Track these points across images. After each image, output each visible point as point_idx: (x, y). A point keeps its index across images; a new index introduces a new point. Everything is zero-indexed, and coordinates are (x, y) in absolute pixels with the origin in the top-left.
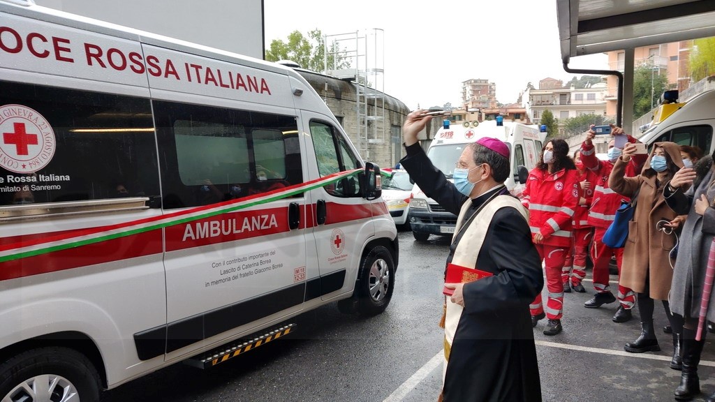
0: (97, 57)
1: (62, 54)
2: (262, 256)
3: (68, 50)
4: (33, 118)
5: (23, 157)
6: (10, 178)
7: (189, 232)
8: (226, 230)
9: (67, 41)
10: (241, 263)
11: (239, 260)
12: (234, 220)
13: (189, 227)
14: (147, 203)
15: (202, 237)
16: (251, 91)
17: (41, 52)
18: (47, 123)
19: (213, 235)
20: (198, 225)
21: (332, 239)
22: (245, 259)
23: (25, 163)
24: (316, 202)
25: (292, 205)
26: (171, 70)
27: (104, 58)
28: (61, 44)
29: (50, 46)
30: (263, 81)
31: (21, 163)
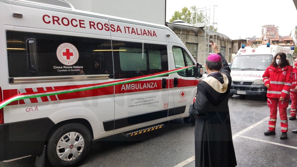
0: (93, 26)
1: (82, 25)
2: (151, 98)
3: (84, 24)
4: (72, 47)
5: (68, 60)
6: (64, 67)
7: (123, 87)
8: (137, 87)
9: (84, 21)
10: (143, 100)
11: (142, 99)
12: (140, 84)
13: (123, 85)
14: (109, 77)
15: (128, 89)
16: (149, 36)
17: (75, 25)
18: (76, 49)
19: (132, 89)
20: (127, 85)
21: (180, 93)
22: (144, 98)
23: (69, 62)
24: (174, 79)
25: (163, 79)
26: (119, 29)
27: (96, 26)
28: (81, 22)
29: (78, 23)
30: (154, 32)
31: (68, 62)
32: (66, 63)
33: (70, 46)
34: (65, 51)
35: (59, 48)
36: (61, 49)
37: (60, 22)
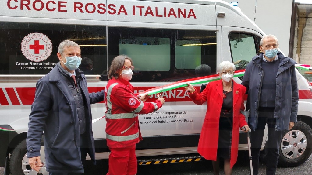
0: (79, 8)
1: (62, 8)
2: (177, 113)
3: (65, 6)
4: (43, 38)
5: (37, 55)
9: (66, 2)
14: (100, 78)
16: (179, 17)
17: (52, 9)
18: (49, 40)
22: (162, 113)
23: (38, 57)
25: (203, 86)
26: (122, 10)
28: (62, 4)
29: (56, 6)
30: (191, 10)
31: (36, 58)
32: (33, 58)
33: (41, 37)
34: (33, 43)
35: (26, 39)
36: (28, 40)
37: (31, 6)
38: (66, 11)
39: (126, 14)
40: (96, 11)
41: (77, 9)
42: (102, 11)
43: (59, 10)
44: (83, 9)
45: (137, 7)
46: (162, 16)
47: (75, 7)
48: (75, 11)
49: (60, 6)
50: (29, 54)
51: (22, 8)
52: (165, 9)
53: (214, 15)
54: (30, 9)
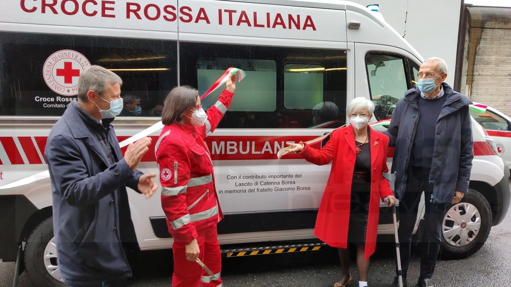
0: (135, 12)
1: (107, 12)
2: (285, 177)
3: (113, 9)
4: (78, 58)
5: (68, 85)
6: (59, 99)
8: (244, 150)
9: (113, 3)
10: (259, 180)
11: (257, 177)
12: (253, 143)
15: (218, 152)
16: (290, 27)
17: (91, 12)
19: (229, 152)
20: (214, 144)
22: (263, 177)
23: (69, 89)
26: (203, 15)
28: (107, 5)
29: (99, 8)
30: (309, 18)
31: (67, 89)
32: (62, 90)
33: (74, 56)
34: (62, 67)
35: (50, 60)
36: (53, 62)
37: (58, 7)
38: (113, 16)
39: (208, 22)
40: (161, 17)
41: (132, 14)
42: (170, 17)
43: (104, 15)
44: (141, 13)
45: (226, 11)
46: (263, 26)
47: (129, 11)
48: (128, 16)
49: (104, 8)
50: (56, 83)
51: (43, 11)
52: (268, 15)
53: (344, 25)
54: (57, 13)
